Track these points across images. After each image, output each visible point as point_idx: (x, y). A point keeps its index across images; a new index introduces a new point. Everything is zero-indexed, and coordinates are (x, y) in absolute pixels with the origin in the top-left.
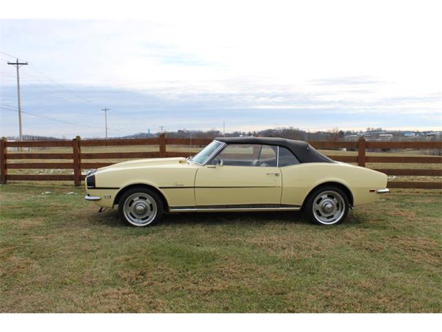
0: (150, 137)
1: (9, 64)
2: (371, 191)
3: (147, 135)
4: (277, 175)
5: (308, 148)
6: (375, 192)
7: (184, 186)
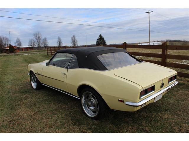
1: (146, 13)
5: (87, 57)
6: (124, 102)
7: (40, 74)
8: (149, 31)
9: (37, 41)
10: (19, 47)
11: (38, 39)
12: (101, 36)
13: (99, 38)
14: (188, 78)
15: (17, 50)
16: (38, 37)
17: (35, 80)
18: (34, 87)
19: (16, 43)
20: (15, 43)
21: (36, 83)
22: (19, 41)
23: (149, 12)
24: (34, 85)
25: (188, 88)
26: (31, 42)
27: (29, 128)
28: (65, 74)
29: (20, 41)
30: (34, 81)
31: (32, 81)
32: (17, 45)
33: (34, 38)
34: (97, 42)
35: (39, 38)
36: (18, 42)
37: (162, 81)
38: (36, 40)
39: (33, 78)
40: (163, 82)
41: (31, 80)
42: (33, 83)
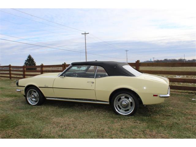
0: (151, 62)
1: (82, 34)
2: (154, 95)
3: (150, 61)
4: (93, 83)
5: (115, 67)
7: (49, 87)
8: (86, 53)
12: (30, 57)
13: (27, 59)
23: (85, 34)
34: (25, 63)
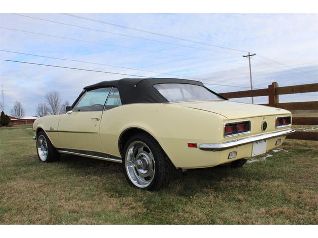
1: (244, 56)
5: (135, 86)
6: (197, 147)
7: (54, 130)
9: (51, 108)
10: (18, 117)
11: (54, 105)
14: (316, 140)
15: (16, 123)
16: (53, 101)
17: (45, 146)
18: (43, 158)
19: (14, 111)
20: (12, 111)
21: (46, 151)
22: (20, 106)
23: (249, 55)
24: (42, 154)
25: (316, 154)
26: (42, 109)
27: (30, 201)
28: (98, 119)
29: (22, 107)
30: (43, 147)
31: (40, 147)
32: (15, 113)
33: (46, 102)
35: (56, 102)
36: (18, 109)
37: (264, 119)
38: (50, 106)
39: (41, 141)
40: (265, 121)
41: (38, 145)
42: (42, 150)
